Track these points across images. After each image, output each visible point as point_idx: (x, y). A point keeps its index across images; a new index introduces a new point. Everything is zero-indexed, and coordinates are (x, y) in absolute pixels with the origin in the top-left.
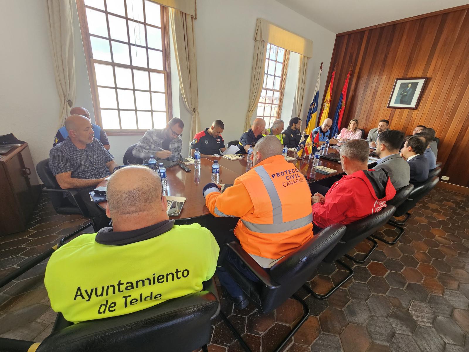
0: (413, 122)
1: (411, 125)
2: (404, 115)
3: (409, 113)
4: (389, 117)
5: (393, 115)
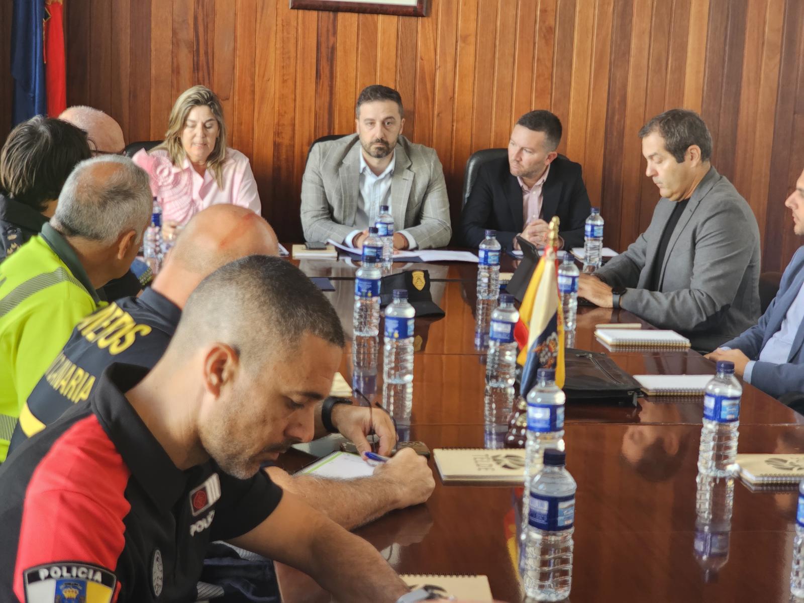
0: (429, 86)
1: (427, 100)
2: (382, 49)
3: (400, 33)
4: (315, 61)
5: (330, 50)
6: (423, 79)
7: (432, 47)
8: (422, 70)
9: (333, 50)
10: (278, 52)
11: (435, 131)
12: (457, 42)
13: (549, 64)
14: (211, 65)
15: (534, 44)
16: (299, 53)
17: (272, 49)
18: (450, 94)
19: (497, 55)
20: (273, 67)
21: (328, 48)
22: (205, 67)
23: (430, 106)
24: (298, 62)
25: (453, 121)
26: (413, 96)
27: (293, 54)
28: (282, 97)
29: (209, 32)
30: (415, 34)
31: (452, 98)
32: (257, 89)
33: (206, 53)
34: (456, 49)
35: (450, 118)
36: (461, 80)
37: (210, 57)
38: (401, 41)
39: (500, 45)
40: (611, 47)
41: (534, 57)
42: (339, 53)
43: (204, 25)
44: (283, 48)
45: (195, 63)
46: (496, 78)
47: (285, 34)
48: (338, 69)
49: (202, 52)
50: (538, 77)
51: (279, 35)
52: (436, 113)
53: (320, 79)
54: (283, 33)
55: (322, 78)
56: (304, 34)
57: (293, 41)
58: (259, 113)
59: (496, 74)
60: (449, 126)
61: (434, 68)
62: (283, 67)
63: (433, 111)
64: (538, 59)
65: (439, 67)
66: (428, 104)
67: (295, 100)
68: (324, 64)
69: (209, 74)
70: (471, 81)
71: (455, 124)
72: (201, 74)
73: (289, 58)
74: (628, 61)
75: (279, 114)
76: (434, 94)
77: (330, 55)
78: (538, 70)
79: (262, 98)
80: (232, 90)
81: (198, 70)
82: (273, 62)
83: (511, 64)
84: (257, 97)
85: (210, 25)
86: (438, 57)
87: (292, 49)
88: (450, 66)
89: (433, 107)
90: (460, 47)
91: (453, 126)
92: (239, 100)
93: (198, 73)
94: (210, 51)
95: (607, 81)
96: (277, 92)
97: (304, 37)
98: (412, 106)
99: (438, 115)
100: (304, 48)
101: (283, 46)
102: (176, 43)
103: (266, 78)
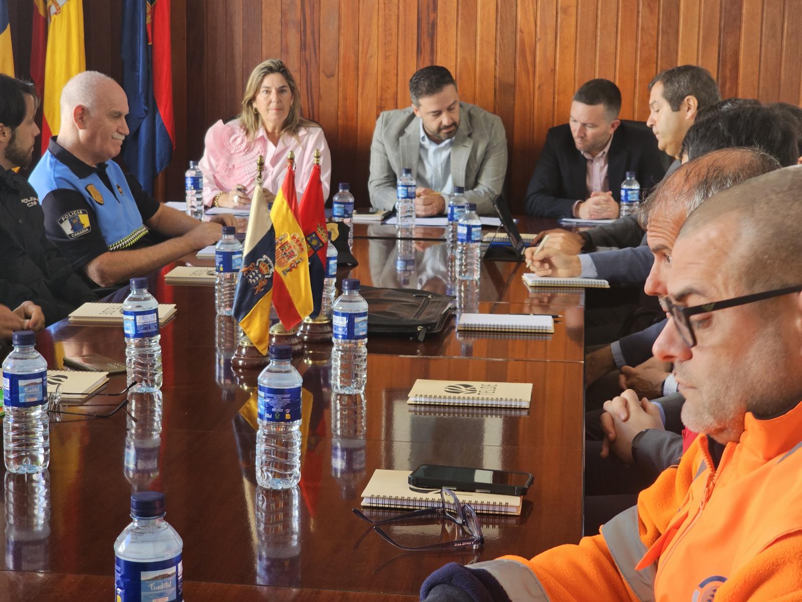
0: (529, 58)
1: (528, 72)
2: (482, 23)
3: (499, 8)
4: (416, 37)
5: (430, 26)
6: (523, 51)
7: (532, 19)
8: (523, 42)
9: (434, 25)
10: (380, 30)
11: (536, 104)
12: (557, 13)
13: (654, 33)
14: (317, 44)
15: (638, 12)
16: (400, 30)
17: (375, 27)
18: (552, 66)
19: (599, 26)
20: (376, 44)
21: (428, 24)
22: (312, 47)
23: (531, 78)
24: (400, 37)
25: (554, 94)
26: (513, 69)
27: (395, 31)
28: (385, 72)
29: (315, 12)
30: (515, 8)
31: (554, 71)
32: (361, 65)
33: (313, 33)
34: (557, 21)
35: (551, 90)
36: (562, 52)
37: (316, 36)
38: (501, 14)
39: (602, 14)
40: (721, 12)
41: (638, 26)
42: (440, 28)
43: (310, 5)
44: (385, 26)
45: (303, 43)
46: (598, 48)
47: (387, 11)
48: (439, 44)
49: (309, 31)
50: (643, 45)
51: (381, 13)
52: (537, 85)
53: (421, 54)
54: (385, 10)
55: (423, 52)
56: (405, 10)
57: (394, 18)
58: (363, 88)
59: (598, 44)
60: (551, 99)
61: (534, 40)
62: (385, 43)
63: (534, 84)
64: (642, 28)
65: (539, 39)
66: (528, 76)
67: (397, 75)
68: (425, 38)
69: (315, 53)
70: (573, 53)
71: (556, 96)
72: (308, 53)
73: (391, 34)
74: (740, 28)
75: (382, 89)
76: (535, 66)
77: (430, 31)
78: (642, 38)
79: (365, 74)
80: (337, 67)
81: (305, 49)
82: (376, 39)
83: (613, 35)
84: (360, 73)
85: (316, 6)
86: (538, 29)
87: (394, 26)
88: (551, 37)
89: (534, 80)
90: (561, 18)
91: (554, 98)
92: (344, 76)
93: (305, 51)
94: (316, 30)
95: (716, 49)
96: (380, 68)
97: (405, 14)
98: (512, 79)
99: (539, 87)
100: (405, 25)
101: (385, 23)
102: (284, 24)
103: (369, 55)
